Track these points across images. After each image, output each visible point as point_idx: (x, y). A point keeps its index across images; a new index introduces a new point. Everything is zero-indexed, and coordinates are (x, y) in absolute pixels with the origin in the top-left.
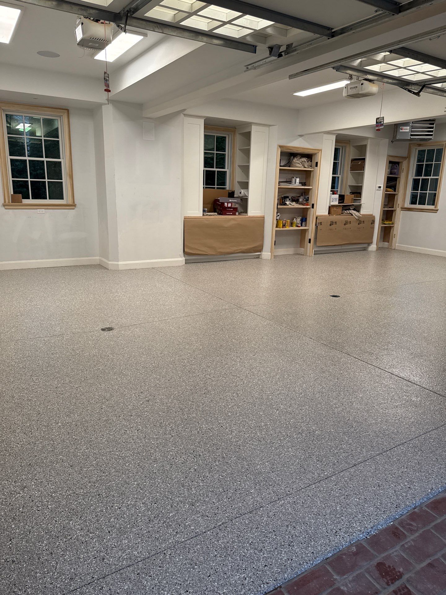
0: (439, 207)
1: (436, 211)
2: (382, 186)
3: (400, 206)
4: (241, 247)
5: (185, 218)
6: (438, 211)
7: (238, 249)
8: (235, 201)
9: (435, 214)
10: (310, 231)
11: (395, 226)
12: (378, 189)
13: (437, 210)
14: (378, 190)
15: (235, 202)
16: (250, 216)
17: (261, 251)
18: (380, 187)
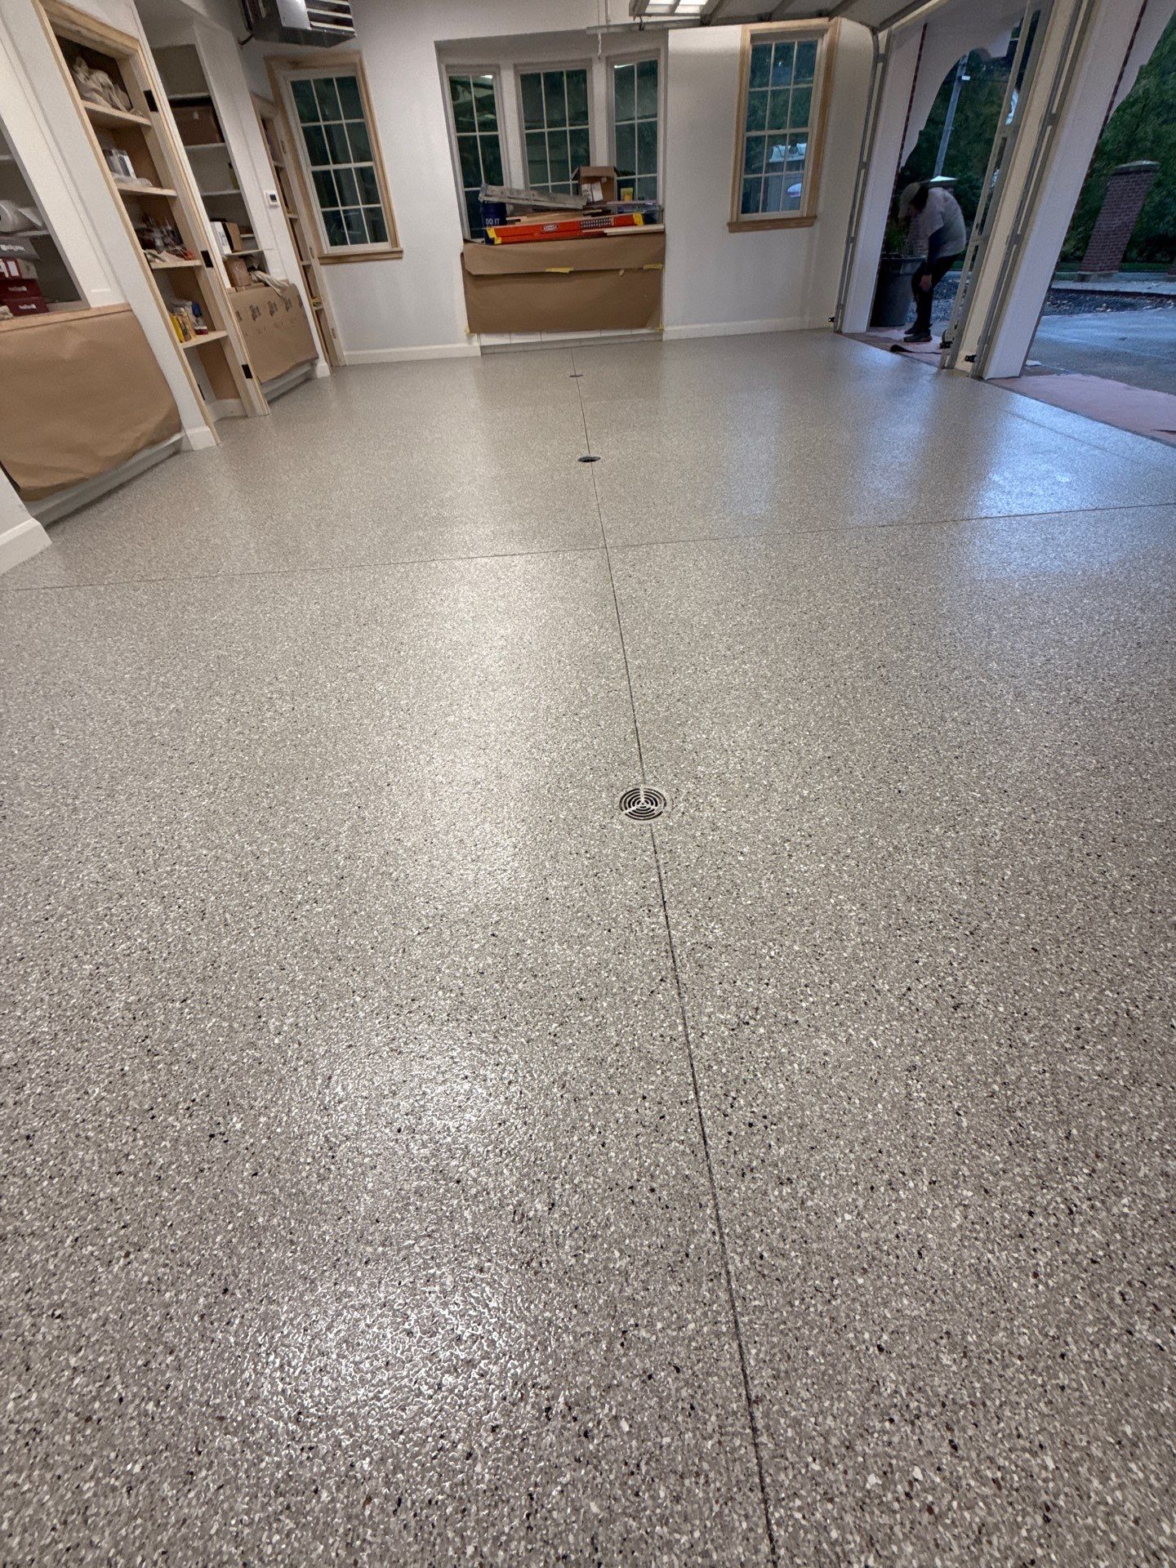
0: (402, 245)
1: (397, 254)
2: (275, 192)
3: (316, 253)
4: (145, 429)
6: (405, 255)
7: (138, 435)
8: (17, 248)
9: (399, 261)
10: (233, 340)
11: (325, 306)
12: (272, 203)
13: (401, 252)
14: (271, 207)
15: (22, 257)
16: (99, 309)
17: (179, 428)
18: (273, 198)
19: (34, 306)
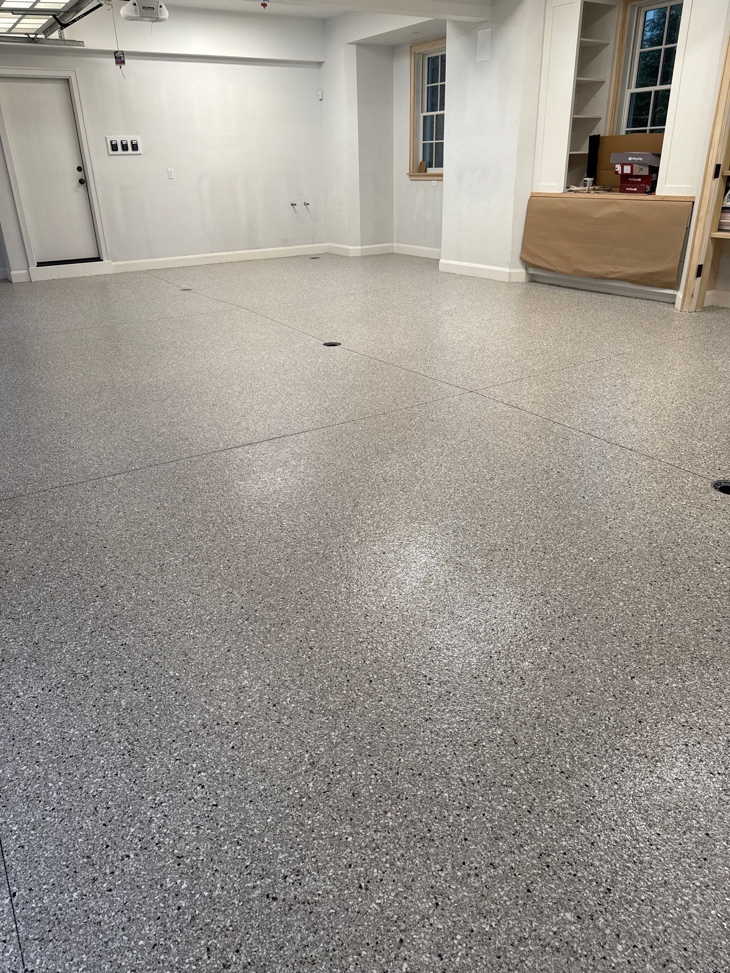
4: (621, 268)
5: (533, 196)
7: (615, 271)
8: (638, 159)
15: (639, 163)
16: (658, 196)
17: (673, 285)
19: (635, 189)
